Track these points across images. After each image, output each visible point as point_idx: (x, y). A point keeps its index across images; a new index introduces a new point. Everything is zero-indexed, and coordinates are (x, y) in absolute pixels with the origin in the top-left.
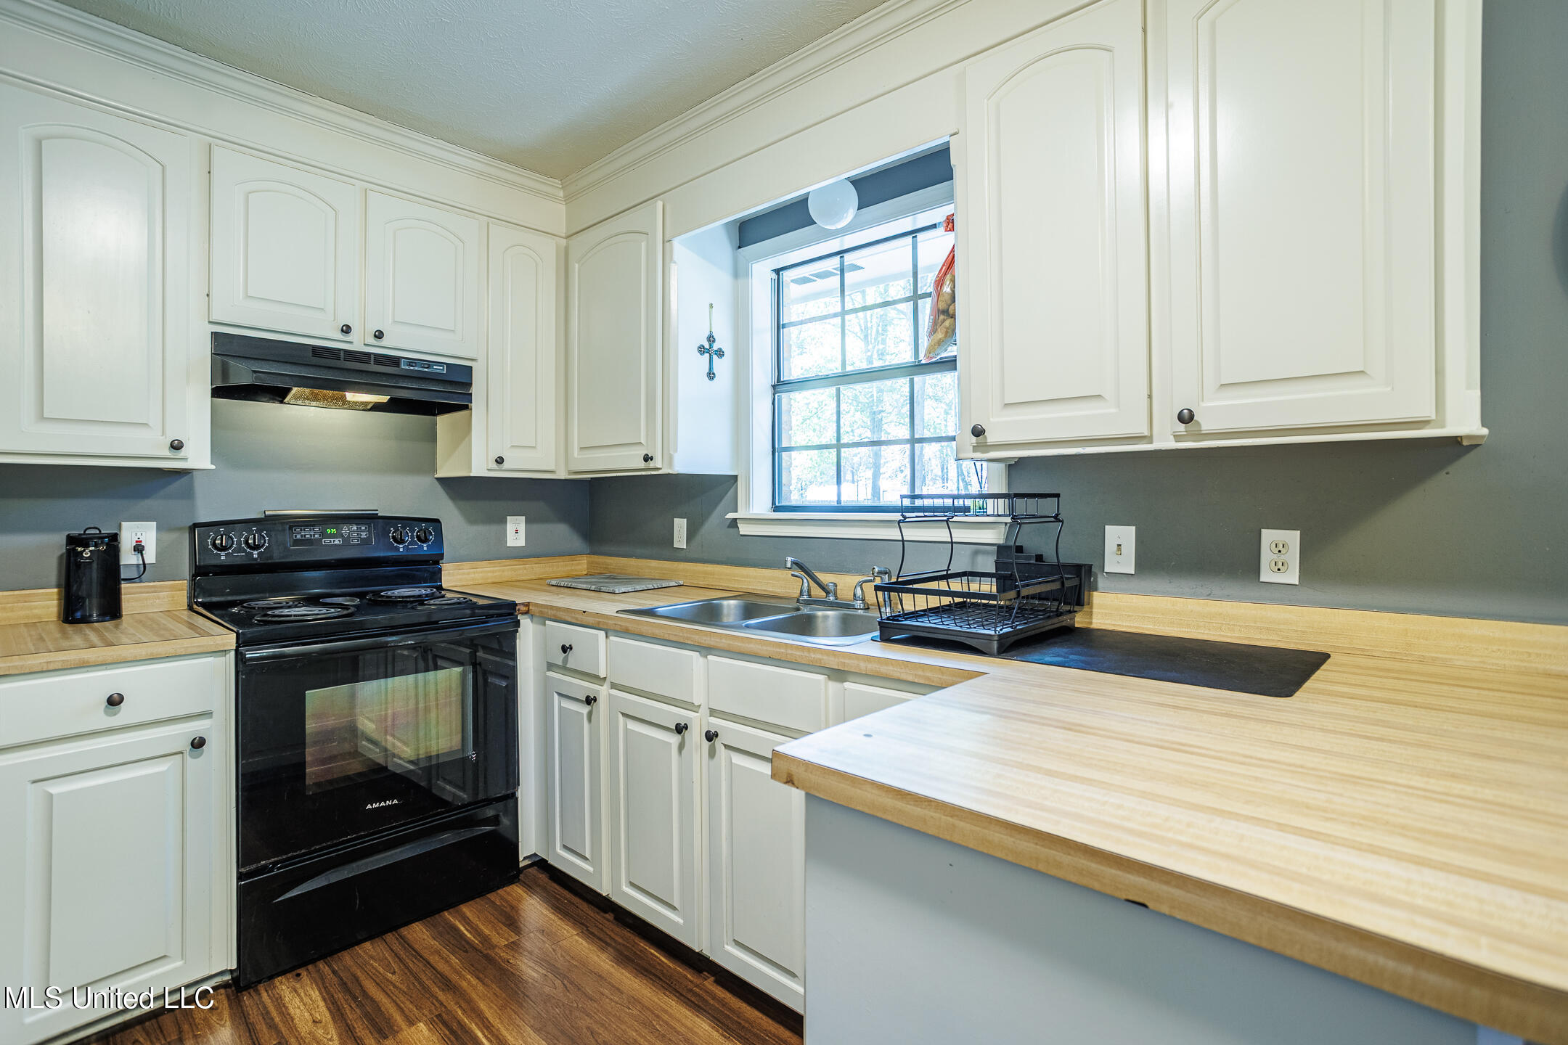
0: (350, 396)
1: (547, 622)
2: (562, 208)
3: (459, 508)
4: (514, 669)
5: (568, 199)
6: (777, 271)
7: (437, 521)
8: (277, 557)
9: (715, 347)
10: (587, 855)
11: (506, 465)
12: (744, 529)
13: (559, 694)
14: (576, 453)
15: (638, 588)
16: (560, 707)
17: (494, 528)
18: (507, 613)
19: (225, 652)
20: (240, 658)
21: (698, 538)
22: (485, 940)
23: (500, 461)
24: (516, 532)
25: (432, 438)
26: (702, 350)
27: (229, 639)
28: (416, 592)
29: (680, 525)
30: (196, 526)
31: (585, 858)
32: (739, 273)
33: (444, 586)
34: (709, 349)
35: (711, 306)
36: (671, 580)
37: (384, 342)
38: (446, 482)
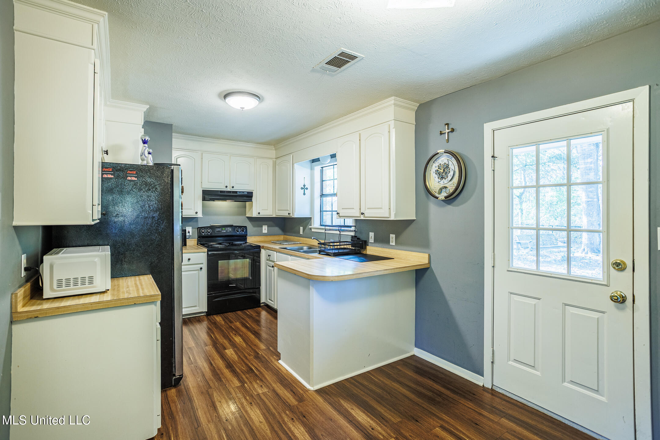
0: (227, 201)
1: (267, 250)
2: (274, 151)
3: (251, 224)
4: (260, 260)
5: (276, 149)
6: (322, 168)
7: (246, 227)
8: (213, 235)
9: (305, 187)
10: (273, 300)
11: (260, 214)
12: (313, 230)
13: (269, 266)
14: (277, 211)
15: (289, 243)
16: (269, 269)
17: (259, 228)
18: (259, 247)
19: (205, 252)
20: (208, 254)
21: (305, 232)
22: (252, 314)
23: (259, 213)
24: (265, 229)
25: (245, 207)
26: (302, 188)
27: (206, 250)
28: (241, 243)
29: (301, 228)
30: (198, 228)
31: (272, 301)
32: (312, 169)
33: (247, 242)
34: (304, 188)
35: (304, 178)
36: (298, 242)
37: (234, 188)
38: (248, 218)
